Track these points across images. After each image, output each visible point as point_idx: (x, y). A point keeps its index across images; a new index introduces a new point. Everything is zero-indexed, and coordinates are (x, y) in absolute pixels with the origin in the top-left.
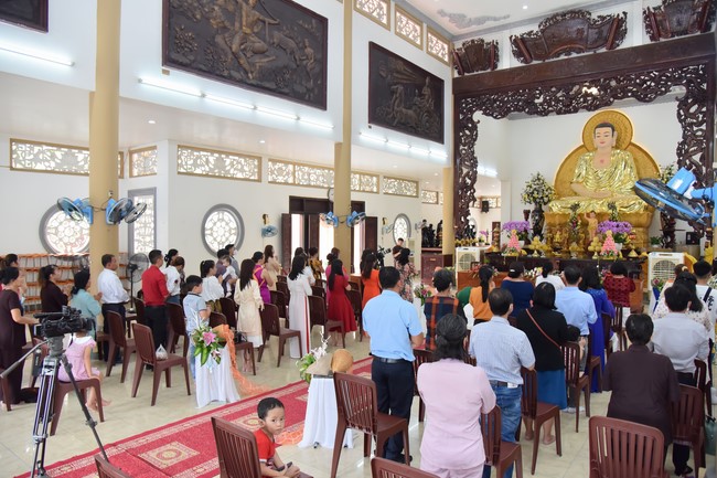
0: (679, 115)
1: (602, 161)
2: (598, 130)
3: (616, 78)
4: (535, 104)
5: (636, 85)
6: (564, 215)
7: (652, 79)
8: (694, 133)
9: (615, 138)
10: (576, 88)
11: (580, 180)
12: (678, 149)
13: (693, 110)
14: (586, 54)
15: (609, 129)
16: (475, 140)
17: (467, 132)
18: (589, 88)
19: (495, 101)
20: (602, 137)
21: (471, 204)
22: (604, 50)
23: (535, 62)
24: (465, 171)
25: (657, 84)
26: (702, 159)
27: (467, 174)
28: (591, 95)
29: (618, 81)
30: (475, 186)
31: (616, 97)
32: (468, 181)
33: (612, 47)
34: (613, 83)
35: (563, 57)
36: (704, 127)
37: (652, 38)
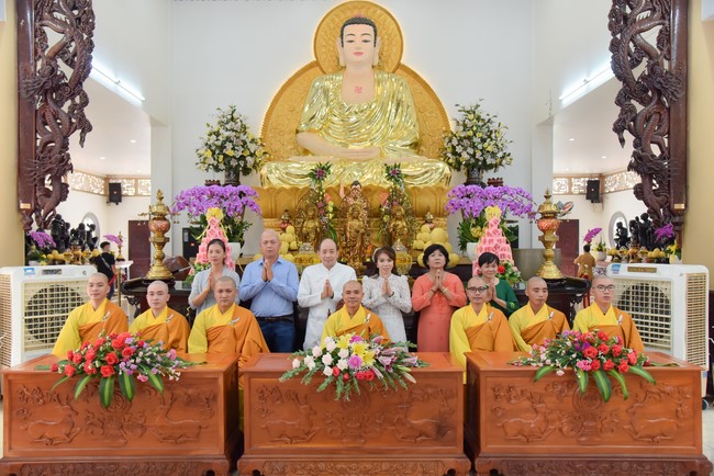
1: (359, 90)
2: (349, 29)
6: (295, 190)
9: (377, 50)
11: (317, 125)
12: (613, 14)
15: (369, 29)
20: (358, 42)
21: (74, 138)
24: (54, 38)
26: (664, 38)
27: (61, 51)
30: (86, 86)
32: (68, 72)
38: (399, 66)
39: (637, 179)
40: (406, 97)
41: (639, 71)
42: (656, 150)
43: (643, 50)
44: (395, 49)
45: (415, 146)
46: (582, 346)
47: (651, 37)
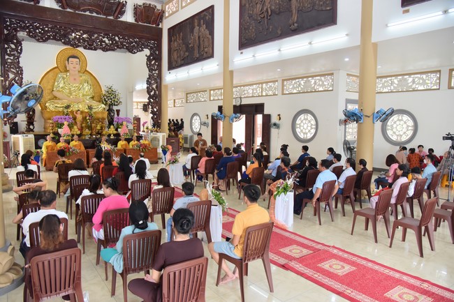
0: (147, 64)
1: (75, 79)
2: (70, 59)
3: (118, 36)
4: (69, 39)
5: (127, 43)
7: (136, 42)
8: (153, 74)
9: (80, 66)
10: (96, 36)
11: (60, 89)
12: (147, 81)
13: (153, 62)
14: (101, 16)
15: (78, 60)
16: (20, 53)
17: (13, 46)
18: (104, 38)
19: (38, 28)
20: (74, 64)
22: (111, 18)
23: (68, 10)
25: (138, 45)
26: (157, 87)
27: (14, 79)
28: (104, 42)
29: (119, 38)
31: (118, 47)
33: (117, 17)
34: (117, 38)
35: (87, 13)
36: (157, 72)
37: (136, 20)
38: (86, 70)
39: (152, 115)
40: (90, 82)
41: (152, 93)
42: (155, 110)
43: (153, 89)
44: (84, 65)
45: (93, 98)
46: (141, 145)
47: (154, 86)
